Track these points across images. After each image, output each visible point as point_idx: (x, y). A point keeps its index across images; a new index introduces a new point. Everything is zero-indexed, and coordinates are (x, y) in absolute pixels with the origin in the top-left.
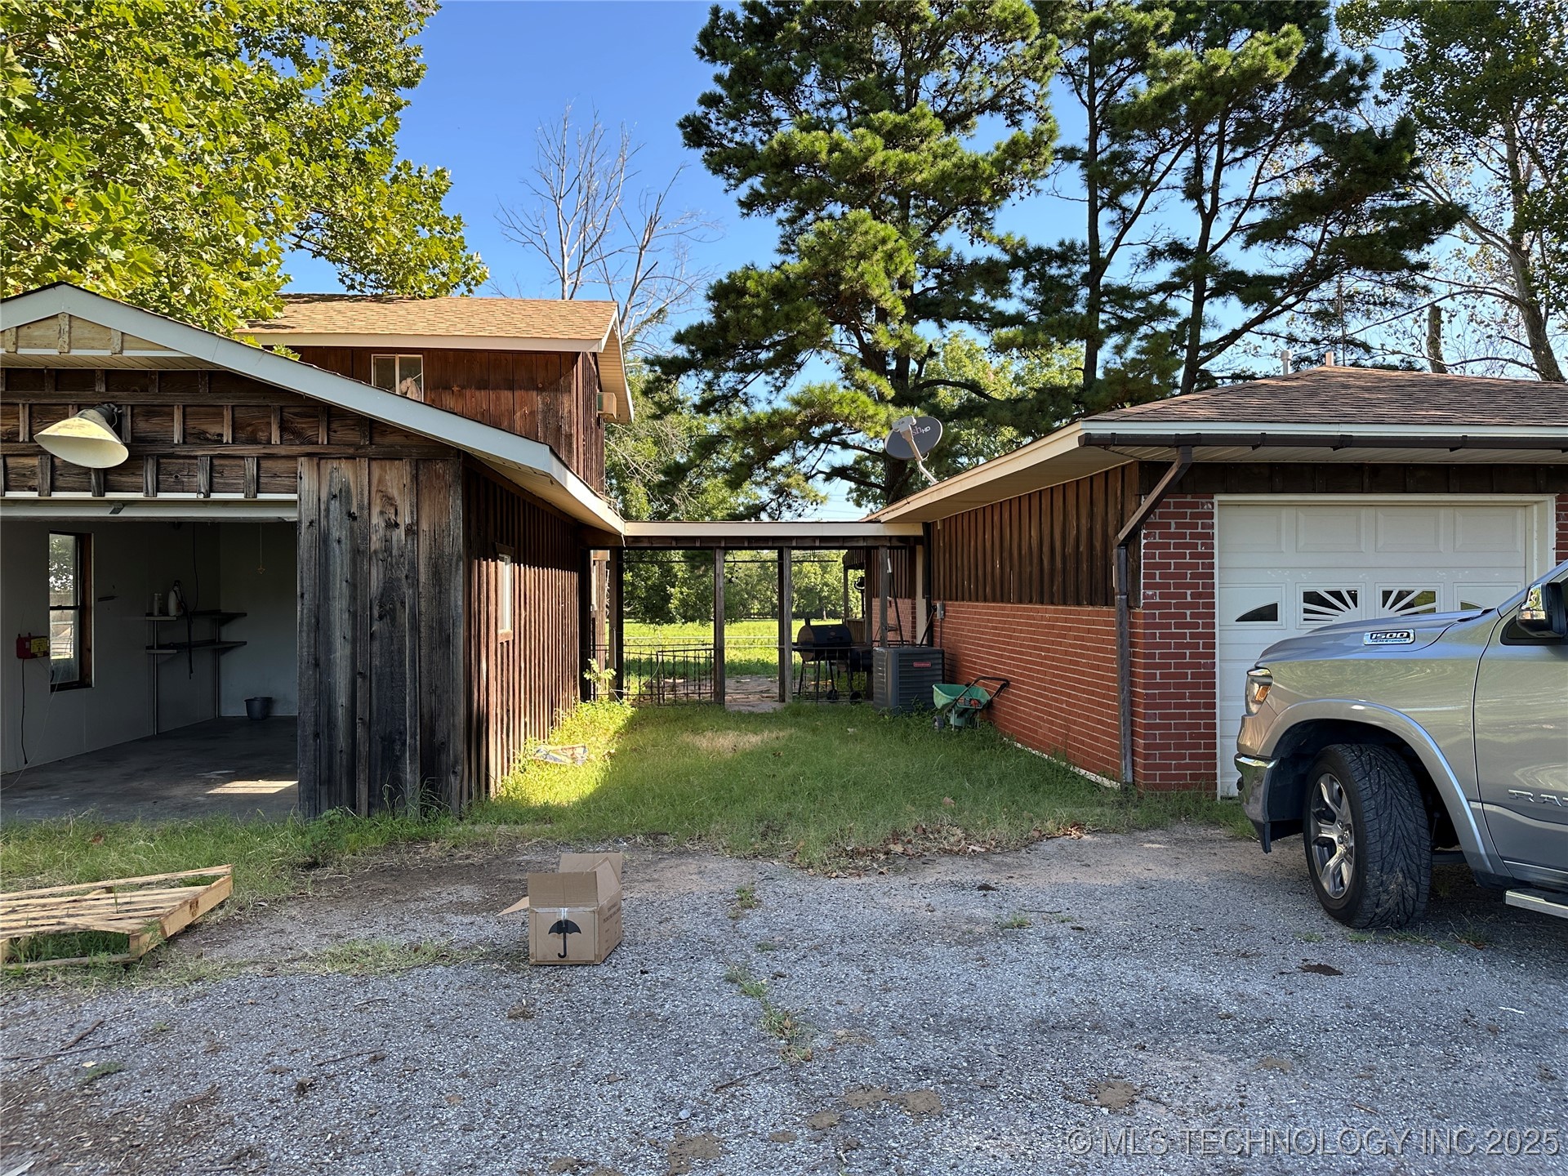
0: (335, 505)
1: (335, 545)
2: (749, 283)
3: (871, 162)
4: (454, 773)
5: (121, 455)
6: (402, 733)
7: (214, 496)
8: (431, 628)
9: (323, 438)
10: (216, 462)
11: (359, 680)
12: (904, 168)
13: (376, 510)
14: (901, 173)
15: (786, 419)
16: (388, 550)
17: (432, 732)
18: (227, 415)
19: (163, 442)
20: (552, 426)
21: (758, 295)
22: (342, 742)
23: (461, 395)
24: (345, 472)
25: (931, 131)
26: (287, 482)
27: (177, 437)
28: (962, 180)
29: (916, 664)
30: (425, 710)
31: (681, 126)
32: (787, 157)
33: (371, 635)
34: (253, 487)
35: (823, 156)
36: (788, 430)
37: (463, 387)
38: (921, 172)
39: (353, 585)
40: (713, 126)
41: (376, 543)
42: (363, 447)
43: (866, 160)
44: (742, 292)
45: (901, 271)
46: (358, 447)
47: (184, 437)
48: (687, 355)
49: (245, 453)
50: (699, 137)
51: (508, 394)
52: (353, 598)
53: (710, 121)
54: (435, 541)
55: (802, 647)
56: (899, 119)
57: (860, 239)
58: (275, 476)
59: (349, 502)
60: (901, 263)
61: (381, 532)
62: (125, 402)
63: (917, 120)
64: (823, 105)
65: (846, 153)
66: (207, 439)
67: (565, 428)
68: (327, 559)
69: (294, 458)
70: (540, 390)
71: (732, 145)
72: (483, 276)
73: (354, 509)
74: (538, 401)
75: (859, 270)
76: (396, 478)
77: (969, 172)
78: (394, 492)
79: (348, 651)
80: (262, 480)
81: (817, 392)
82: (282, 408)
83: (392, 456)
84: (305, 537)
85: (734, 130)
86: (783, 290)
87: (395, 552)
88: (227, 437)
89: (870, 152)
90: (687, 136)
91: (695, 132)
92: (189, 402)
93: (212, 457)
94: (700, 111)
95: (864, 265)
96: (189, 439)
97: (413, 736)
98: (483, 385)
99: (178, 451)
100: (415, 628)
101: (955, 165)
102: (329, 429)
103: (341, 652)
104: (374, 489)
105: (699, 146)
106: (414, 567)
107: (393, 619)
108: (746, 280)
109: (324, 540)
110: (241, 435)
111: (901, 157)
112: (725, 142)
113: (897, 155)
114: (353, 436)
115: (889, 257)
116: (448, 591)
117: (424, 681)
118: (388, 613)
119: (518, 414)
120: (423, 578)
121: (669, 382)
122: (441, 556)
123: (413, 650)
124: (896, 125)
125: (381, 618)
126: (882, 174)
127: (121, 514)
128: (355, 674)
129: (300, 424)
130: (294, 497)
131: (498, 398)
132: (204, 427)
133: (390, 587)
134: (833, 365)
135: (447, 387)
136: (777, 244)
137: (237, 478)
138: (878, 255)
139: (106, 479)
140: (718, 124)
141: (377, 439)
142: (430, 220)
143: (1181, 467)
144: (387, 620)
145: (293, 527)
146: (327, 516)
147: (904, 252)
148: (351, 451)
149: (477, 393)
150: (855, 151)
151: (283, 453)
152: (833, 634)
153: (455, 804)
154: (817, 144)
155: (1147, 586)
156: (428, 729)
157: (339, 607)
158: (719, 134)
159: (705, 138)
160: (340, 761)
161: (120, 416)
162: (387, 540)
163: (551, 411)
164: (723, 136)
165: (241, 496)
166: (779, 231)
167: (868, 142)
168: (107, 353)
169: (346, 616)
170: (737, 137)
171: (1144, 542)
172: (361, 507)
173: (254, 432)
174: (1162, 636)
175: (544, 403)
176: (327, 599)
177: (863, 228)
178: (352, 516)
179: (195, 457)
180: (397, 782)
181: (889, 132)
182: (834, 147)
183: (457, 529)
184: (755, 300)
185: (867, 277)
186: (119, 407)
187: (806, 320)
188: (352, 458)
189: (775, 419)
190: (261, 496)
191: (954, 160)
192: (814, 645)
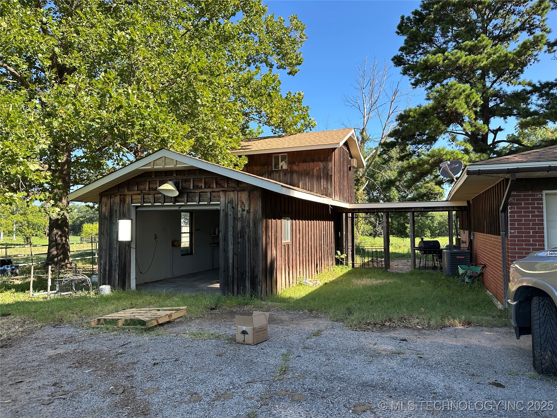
0: (229, 205)
1: (229, 216)
2: (411, 113)
3: (460, 62)
4: (259, 285)
5: (177, 193)
6: (246, 272)
7: (200, 203)
8: (253, 241)
9: (226, 186)
10: (201, 194)
11: (235, 256)
12: (474, 62)
13: (239, 206)
14: (474, 64)
15: (425, 162)
16: (242, 217)
17: (254, 272)
18: (203, 180)
19: (189, 189)
20: (326, 173)
21: (415, 117)
22: (231, 274)
23: (298, 165)
24: (232, 195)
25: (487, 45)
26: (217, 198)
27: (192, 188)
28: (501, 62)
29: (458, 257)
30: (252, 265)
31: (393, 60)
32: (427, 65)
33: (238, 242)
34: (209, 200)
35: (441, 63)
36: (426, 166)
37: (299, 163)
38: (482, 62)
39: (233, 228)
40: (405, 58)
41: (239, 216)
42: (236, 188)
43: (458, 61)
44: (409, 116)
45: (473, 101)
46: (235, 188)
47: (193, 187)
48: (395, 141)
49: (207, 191)
50: (399, 62)
51: (312, 163)
52: (234, 232)
53: (403, 56)
54: (255, 215)
55: (419, 248)
56: (472, 43)
57: (454, 92)
58: (215, 197)
59: (233, 204)
60: (473, 98)
61: (241, 212)
62: (180, 178)
63: (481, 42)
64: (444, 43)
65: (450, 60)
66: (199, 188)
67: (330, 173)
68: (227, 220)
69: (219, 192)
70: (321, 161)
71: (412, 63)
72: (315, 125)
73: (234, 206)
74: (321, 165)
75: (454, 103)
76: (244, 196)
77: (504, 59)
78: (244, 201)
79: (232, 247)
80: (212, 198)
81: (437, 151)
82: (216, 178)
83: (243, 190)
84: (222, 214)
85: (413, 58)
86: (425, 114)
87: (244, 218)
88: (203, 187)
89: (459, 58)
90: (395, 63)
91: (398, 61)
92: (194, 177)
93: (200, 192)
94: (399, 53)
95: (455, 101)
96: (195, 188)
97: (248, 273)
98: (304, 161)
99: (193, 191)
100: (249, 240)
101: (498, 57)
102: (228, 183)
103: (231, 247)
104: (239, 200)
105: (400, 65)
106: (249, 223)
107: (244, 238)
108: (410, 112)
109: (226, 215)
110: (207, 186)
111: (473, 58)
112: (410, 62)
113: (473, 57)
114: (233, 185)
115: (468, 96)
116: (258, 229)
117: (252, 256)
118: (242, 236)
119: (315, 170)
120: (251, 226)
121: (389, 151)
122: (256, 219)
123: (248, 247)
124: (471, 46)
125: (241, 237)
126: (465, 66)
127: (181, 209)
128: (234, 254)
129: (221, 182)
130: (219, 203)
131: (309, 165)
132: (198, 184)
133: (243, 228)
134: (447, 139)
135: (294, 163)
136: (426, 97)
137: (205, 198)
138: (462, 97)
139: (176, 199)
140: (407, 57)
141: (240, 185)
142: (298, 109)
143: (512, 181)
144: (242, 238)
145: (218, 211)
146: (227, 208)
147: (475, 94)
148: (233, 189)
149: (303, 164)
150: (453, 58)
151: (216, 190)
152: (432, 244)
153: (260, 294)
154: (438, 59)
155: (511, 229)
156: (253, 271)
157: (230, 233)
158: (407, 60)
159: (402, 62)
160: (230, 279)
161: (179, 182)
162: (242, 215)
163: (326, 168)
164: (409, 60)
165: (206, 203)
166: (426, 92)
167: (459, 55)
168: (173, 166)
169: (232, 237)
170: (415, 60)
171: (509, 211)
172: (235, 205)
173: (210, 185)
174: (519, 249)
175: (324, 166)
176: (227, 232)
177: (455, 87)
178: (233, 208)
179: (196, 193)
180: (245, 286)
181: (469, 49)
182: (446, 58)
183: (260, 211)
184: (413, 119)
185: (457, 106)
186: (179, 180)
187: (433, 124)
188: (233, 191)
189: (421, 162)
190: (211, 203)
191: (498, 55)
192: (424, 248)
